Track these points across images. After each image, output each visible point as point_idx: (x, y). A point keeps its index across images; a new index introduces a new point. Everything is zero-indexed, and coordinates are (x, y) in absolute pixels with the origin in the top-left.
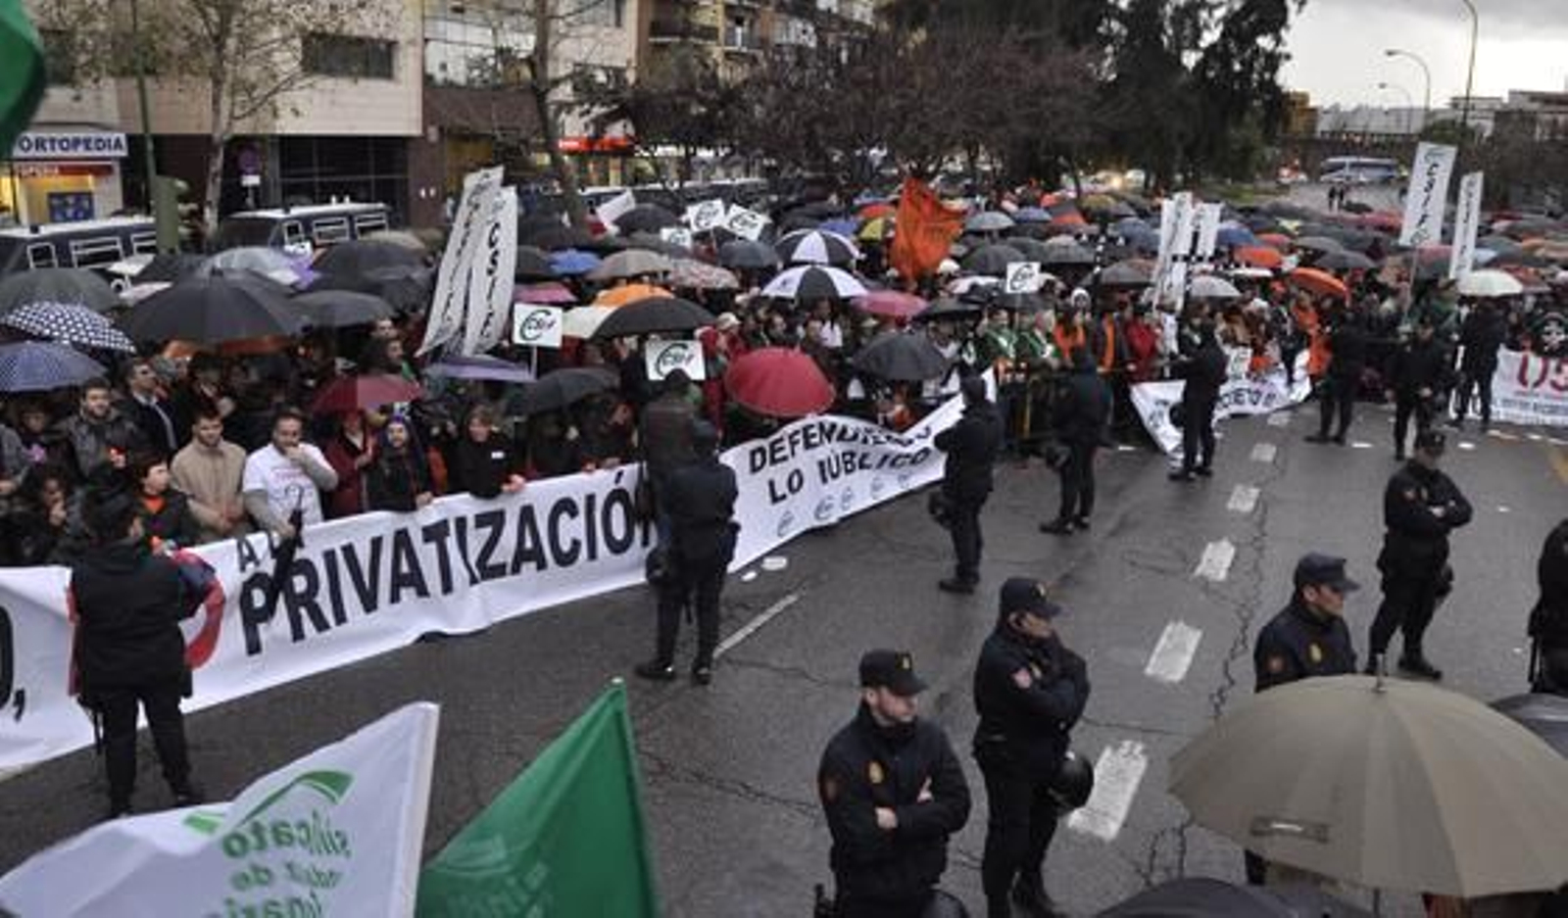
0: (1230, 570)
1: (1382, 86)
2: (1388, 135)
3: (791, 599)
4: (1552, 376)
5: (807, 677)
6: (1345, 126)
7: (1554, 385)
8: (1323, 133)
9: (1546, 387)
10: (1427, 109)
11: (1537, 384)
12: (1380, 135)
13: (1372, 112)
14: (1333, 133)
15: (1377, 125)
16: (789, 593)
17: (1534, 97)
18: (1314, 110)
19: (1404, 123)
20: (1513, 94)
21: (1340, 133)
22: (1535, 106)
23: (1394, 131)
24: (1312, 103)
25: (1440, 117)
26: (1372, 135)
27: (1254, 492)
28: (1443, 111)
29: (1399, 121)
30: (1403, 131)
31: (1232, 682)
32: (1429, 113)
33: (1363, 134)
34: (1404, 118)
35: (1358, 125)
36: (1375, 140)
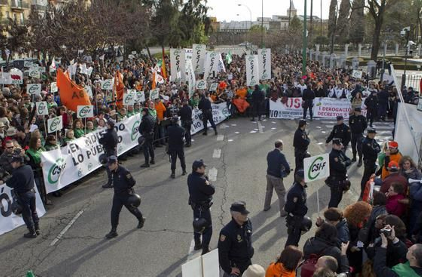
0: (217, 177)
1: (238, 15)
2: (241, 30)
3: (81, 212)
4: (294, 104)
5: (93, 238)
6: (228, 27)
7: (295, 106)
8: (222, 30)
9: (293, 107)
10: (251, 22)
11: (291, 106)
12: (238, 30)
13: (235, 23)
14: (224, 30)
15: (237, 27)
16: (80, 210)
17: (279, 17)
18: (219, 23)
19: (245, 26)
20: (274, 16)
21: (227, 30)
22: (280, 20)
23: (242, 28)
24: (218, 21)
25: (255, 24)
26: (236, 30)
27: (220, 151)
28: (255, 22)
29: (243, 25)
30: (245, 28)
31: (224, 212)
32: (252, 23)
33: (234, 30)
34: (245, 25)
35: (231, 27)
36: (237, 31)
